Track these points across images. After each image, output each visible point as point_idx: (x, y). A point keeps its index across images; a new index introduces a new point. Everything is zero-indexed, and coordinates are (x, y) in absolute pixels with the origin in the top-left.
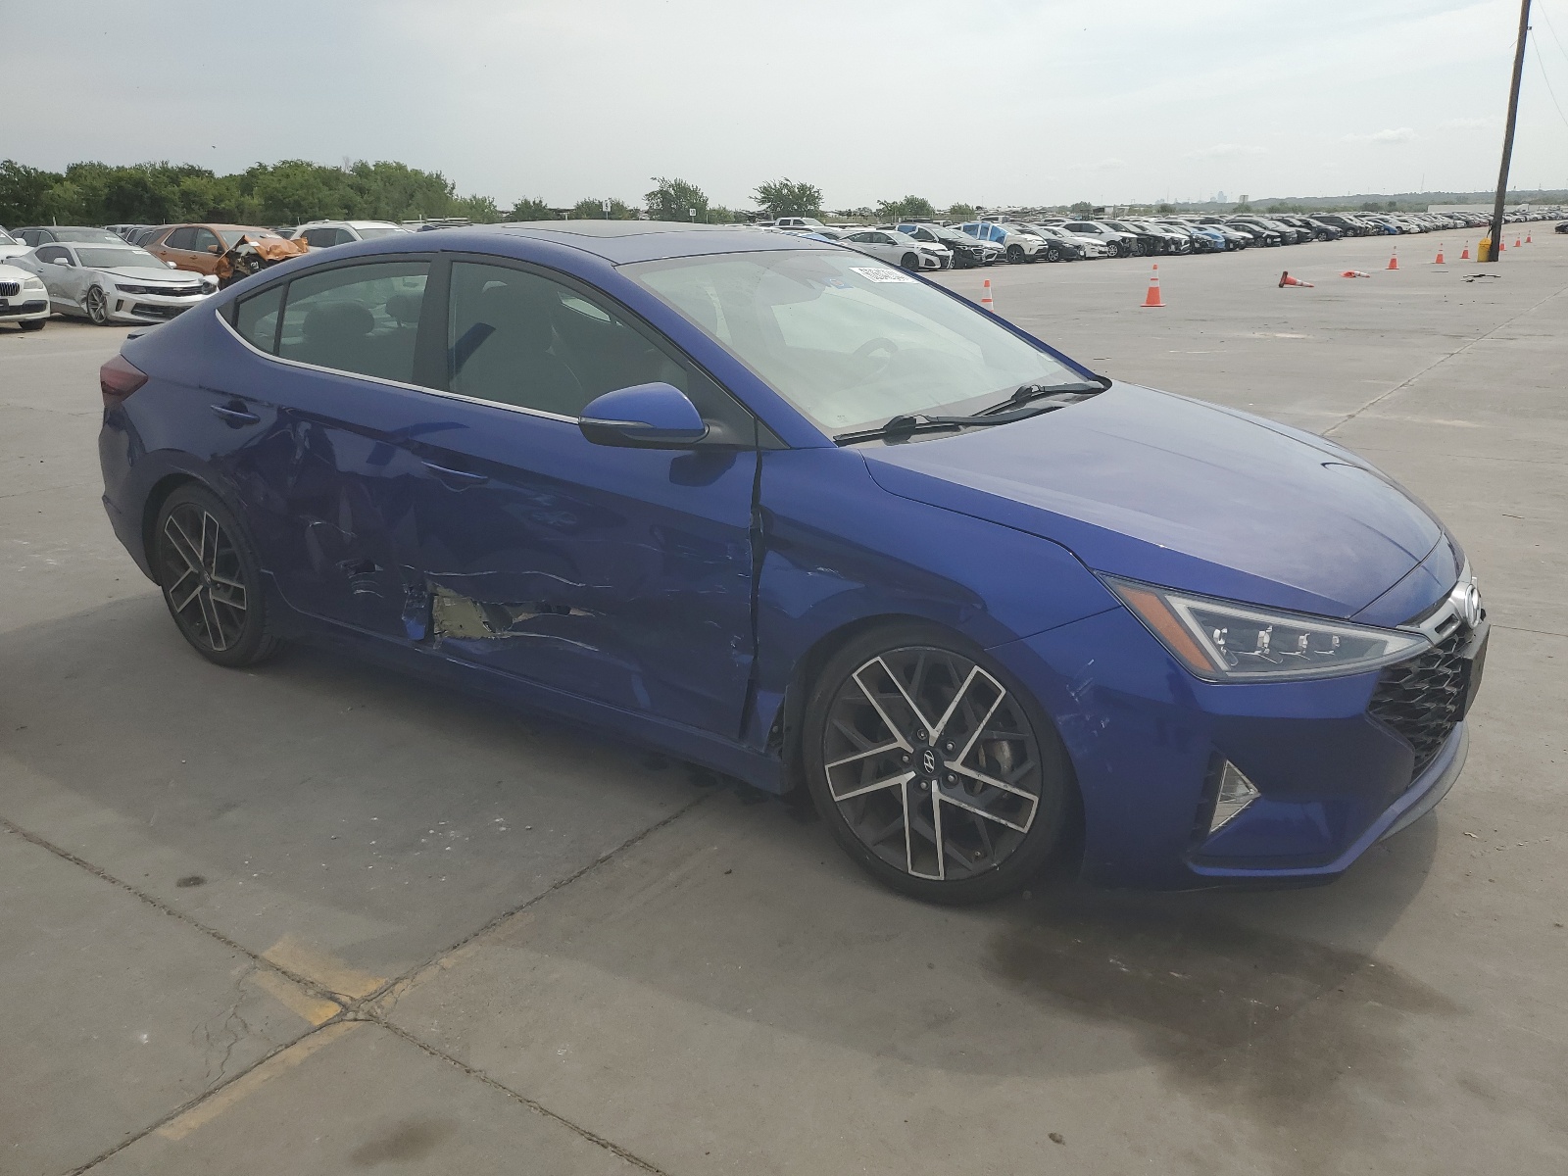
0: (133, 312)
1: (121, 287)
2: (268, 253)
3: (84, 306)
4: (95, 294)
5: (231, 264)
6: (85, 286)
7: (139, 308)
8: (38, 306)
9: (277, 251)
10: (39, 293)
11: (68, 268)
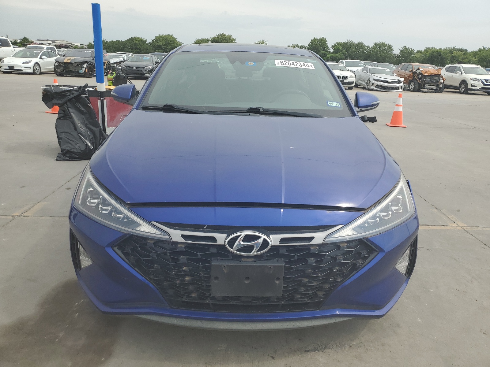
0: (376, 87)
1: (375, 80)
2: (425, 73)
3: (366, 84)
4: (368, 81)
5: (413, 75)
6: (367, 79)
7: (377, 86)
8: (352, 83)
9: (429, 73)
10: (353, 80)
11: (366, 74)
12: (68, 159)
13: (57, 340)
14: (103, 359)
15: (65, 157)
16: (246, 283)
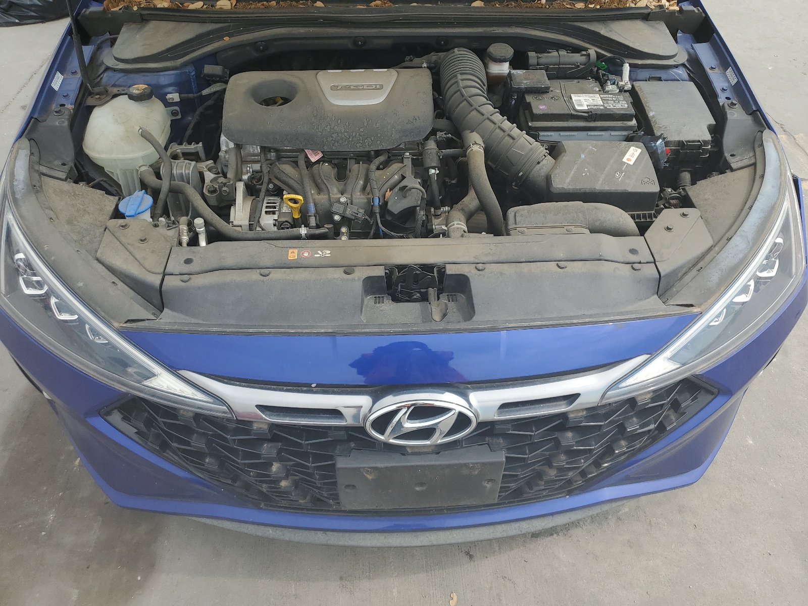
12: (17, 21)
13: (43, 533)
14: (139, 578)
15: (9, 17)
16: (418, 491)
